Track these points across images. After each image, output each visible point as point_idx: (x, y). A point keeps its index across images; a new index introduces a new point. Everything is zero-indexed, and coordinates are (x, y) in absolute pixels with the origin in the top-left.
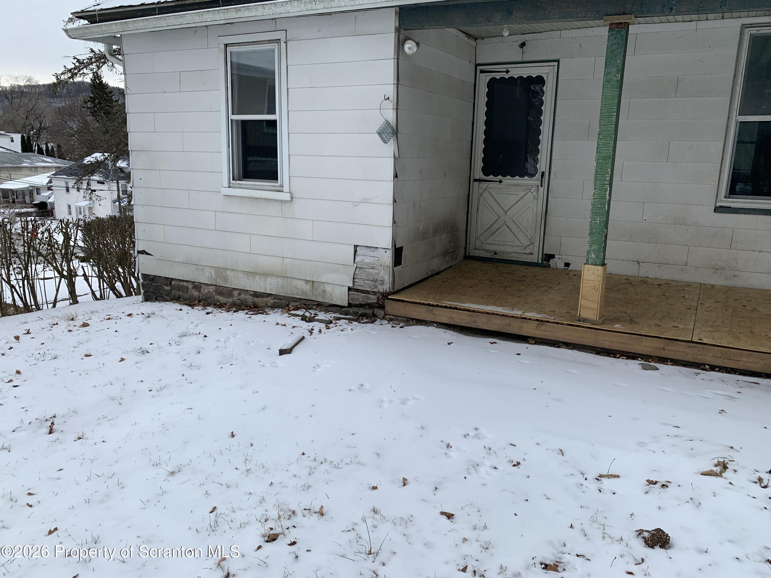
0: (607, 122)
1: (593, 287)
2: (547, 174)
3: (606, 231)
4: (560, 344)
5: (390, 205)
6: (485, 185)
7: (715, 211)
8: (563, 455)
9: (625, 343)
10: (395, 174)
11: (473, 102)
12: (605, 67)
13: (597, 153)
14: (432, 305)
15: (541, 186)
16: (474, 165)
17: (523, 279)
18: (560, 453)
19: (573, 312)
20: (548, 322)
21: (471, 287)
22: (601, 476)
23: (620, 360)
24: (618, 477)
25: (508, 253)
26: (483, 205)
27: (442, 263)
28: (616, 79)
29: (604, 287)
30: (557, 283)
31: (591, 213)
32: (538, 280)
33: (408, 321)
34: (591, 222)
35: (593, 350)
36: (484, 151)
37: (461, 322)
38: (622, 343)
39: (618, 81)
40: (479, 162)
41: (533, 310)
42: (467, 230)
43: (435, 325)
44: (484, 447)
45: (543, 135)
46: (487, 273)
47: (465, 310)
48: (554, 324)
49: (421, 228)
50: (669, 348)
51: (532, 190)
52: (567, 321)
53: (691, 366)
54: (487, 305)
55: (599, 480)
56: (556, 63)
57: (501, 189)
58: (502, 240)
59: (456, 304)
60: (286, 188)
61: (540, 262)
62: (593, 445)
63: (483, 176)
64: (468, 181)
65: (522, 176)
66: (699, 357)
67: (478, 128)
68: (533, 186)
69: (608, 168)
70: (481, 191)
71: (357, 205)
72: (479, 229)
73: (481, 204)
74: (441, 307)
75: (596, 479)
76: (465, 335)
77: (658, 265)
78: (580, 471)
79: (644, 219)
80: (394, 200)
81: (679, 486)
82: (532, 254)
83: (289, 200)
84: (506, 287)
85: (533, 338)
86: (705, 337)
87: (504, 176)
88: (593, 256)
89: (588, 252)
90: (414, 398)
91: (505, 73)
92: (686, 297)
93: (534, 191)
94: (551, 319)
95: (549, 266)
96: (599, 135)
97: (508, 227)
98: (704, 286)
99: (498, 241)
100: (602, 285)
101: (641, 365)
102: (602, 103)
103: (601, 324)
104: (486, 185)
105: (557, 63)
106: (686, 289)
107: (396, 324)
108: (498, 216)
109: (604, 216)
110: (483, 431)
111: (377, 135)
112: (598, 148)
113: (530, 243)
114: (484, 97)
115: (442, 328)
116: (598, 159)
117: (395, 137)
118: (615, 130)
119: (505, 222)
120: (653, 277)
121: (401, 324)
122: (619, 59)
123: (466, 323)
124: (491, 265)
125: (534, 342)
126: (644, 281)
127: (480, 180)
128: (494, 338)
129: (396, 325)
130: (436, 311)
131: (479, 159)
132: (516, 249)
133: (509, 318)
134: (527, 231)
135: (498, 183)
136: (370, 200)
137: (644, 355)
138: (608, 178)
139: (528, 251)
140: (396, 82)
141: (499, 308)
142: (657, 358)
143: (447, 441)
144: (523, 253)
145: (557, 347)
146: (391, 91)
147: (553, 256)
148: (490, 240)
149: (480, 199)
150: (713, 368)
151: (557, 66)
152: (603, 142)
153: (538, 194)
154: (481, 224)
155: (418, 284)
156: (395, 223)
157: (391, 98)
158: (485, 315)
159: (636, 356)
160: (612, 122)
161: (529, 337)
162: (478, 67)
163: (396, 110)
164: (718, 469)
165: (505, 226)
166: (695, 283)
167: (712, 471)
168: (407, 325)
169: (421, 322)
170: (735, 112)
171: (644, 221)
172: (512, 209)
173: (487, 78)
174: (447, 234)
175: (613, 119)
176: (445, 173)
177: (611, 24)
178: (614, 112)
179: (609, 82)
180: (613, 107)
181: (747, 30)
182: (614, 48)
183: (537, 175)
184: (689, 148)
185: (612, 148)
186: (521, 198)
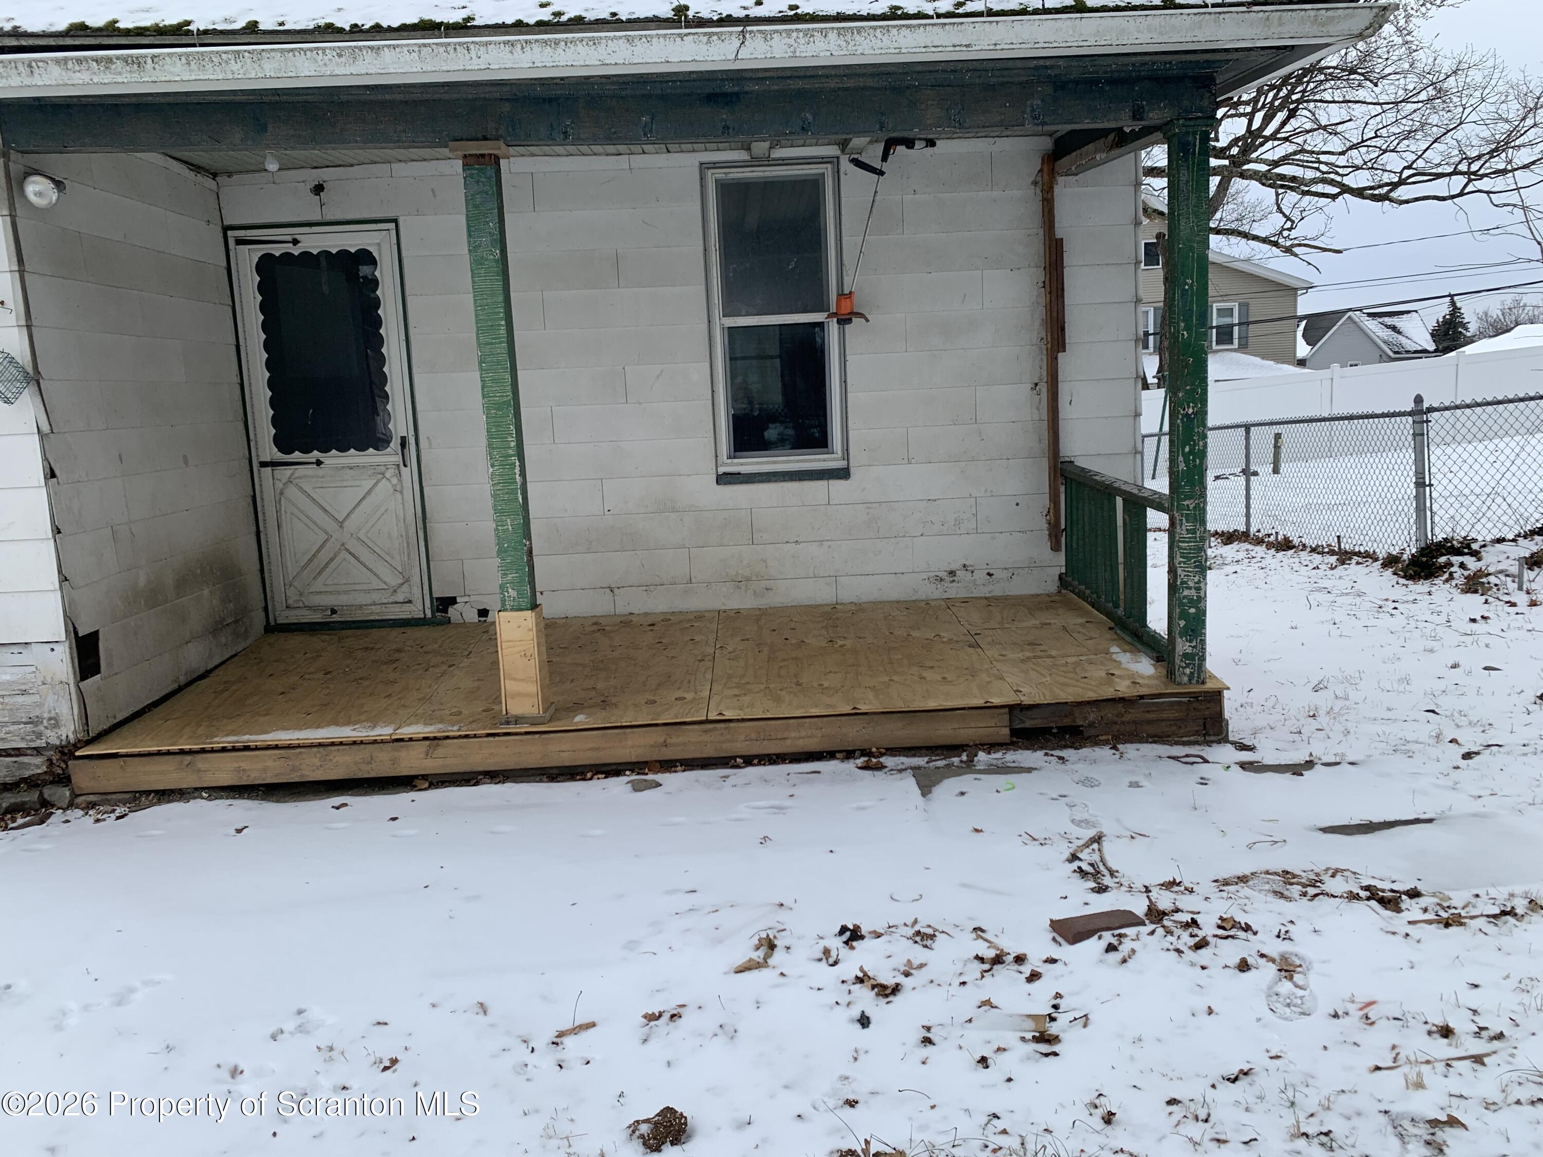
0: (493, 339)
1: (523, 654)
2: (412, 440)
3: (528, 543)
4: (480, 777)
5: (45, 542)
6: (287, 472)
7: (717, 482)
8: (485, 1012)
9: (597, 749)
10: (48, 471)
11: (231, 303)
12: (469, 235)
13: (484, 397)
14: (191, 752)
15: (405, 466)
16: (256, 435)
17: (397, 655)
18: (480, 1011)
19: (496, 708)
20: (447, 738)
21: (283, 693)
22: (561, 1034)
23: (594, 782)
24: (593, 1025)
25: (360, 607)
26: (289, 514)
27: (211, 649)
28: (492, 257)
29: (544, 649)
30: (466, 653)
31: (493, 512)
32: (426, 653)
33: (135, 799)
34: (496, 530)
35: (543, 775)
36: (273, 403)
37: (264, 775)
38: (591, 749)
39: (497, 261)
40: (265, 427)
41: (416, 718)
42: (262, 571)
43: (204, 795)
44: (318, 1048)
45: (390, 364)
46: (318, 656)
47: (268, 748)
48: (461, 740)
49: (142, 582)
50: (674, 740)
51: (388, 475)
52: (484, 729)
53: (715, 765)
54: (318, 727)
55: (557, 1044)
56: (393, 225)
57: (323, 477)
58: (345, 582)
59: (246, 737)
61: (429, 614)
62: (543, 974)
63: (279, 454)
64: (248, 468)
65: (361, 448)
66: (724, 746)
67: (250, 356)
68: (388, 467)
69: (510, 424)
70: (280, 485)
72: (289, 565)
73: (286, 513)
74: (213, 751)
75: (553, 1043)
76: (277, 801)
77: (645, 588)
78: (520, 1037)
79: (606, 509)
80: (56, 530)
81: (700, 1007)
82: (410, 602)
84: (361, 679)
85: (424, 777)
86: (728, 708)
87: (325, 450)
88: (513, 593)
89: (502, 587)
90: (146, 983)
91: (291, 245)
92: (697, 638)
93: (391, 477)
94: (454, 731)
95: (449, 621)
96: (481, 362)
97: (350, 553)
98: (725, 614)
99: (336, 585)
100: (538, 647)
101: (630, 785)
102: (475, 304)
103: (550, 721)
104: (289, 472)
106: (696, 624)
107: (106, 812)
108: (326, 533)
109: (518, 515)
110: (315, 1012)
112: (483, 388)
113: (401, 581)
114: (254, 292)
115: (221, 798)
116: (488, 408)
117: (33, 388)
118: (509, 353)
119: (343, 545)
120: (641, 612)
121: (119, 811)
122: (491, 221)
123: (276, 776)
124: (327, 637)
125: (427, 785)
126: (626, 622)
127: (274, 464)
128: (342, 795)
129: (106, 816)
130: (201, 762)
131: (265, 420)
132: (376, 597)
133: (368, 746)
134: (392, 558)
135: (315, 466)
137: (634, 763)
138: (513, 444)
139: (400, 597)
140: (16, 266)
141: (343, 728)
142: (658, 764)
143: (231, 1060)
144: (392, 603)
145: (474, 785)
147: (452, 601)
148: (318, 585)
149: (280, 504)
150: (749, 761)
151: (394, 231)
152: (491, 377)
153: (400, 481)
154: (293, 555)
155: (155, 707)
156: (67, 580)
157: (9, 303)
158: (315, 749)
159: (621, 768)
160: (500, 338)
161: (416, 777)
162: (230, 233)
163: (25, 327)
164: (759, 955)
165: (344, 552)
166: (709, 611)
167: (751, 960)
168: (134, 809)
169: (169, 795)
170: (717, 311)
171: (607, 513)
172: (353, 516)
173: (253, 255)
174: (214, 585)
175: (502, 332)
176: (185, 456)
177: (465, 156)
178: (501, 319)
179: (481, 264)
180: (497, 310)
181: (710, 172)
182: (478, 199)
183: (392, 445)
184: (658, 377)
185: (510, 387)
186: (369, 492)
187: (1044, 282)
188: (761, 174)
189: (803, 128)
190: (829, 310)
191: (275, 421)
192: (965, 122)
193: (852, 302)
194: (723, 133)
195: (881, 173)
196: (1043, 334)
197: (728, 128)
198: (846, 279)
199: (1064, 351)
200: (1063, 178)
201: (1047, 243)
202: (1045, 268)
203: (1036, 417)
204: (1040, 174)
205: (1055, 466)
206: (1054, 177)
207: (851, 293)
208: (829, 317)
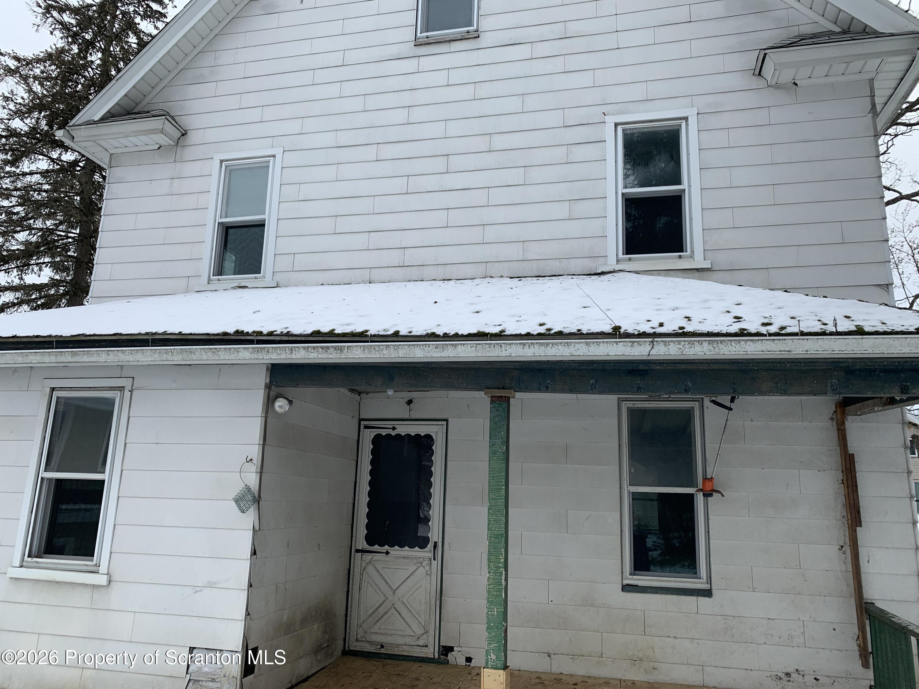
0: (497, 496)
2: (440, 544)
3: (505, 624)
5: (243, 591)
6: (369, 557)
7: (622, 590)
10: (253, 551)
11: (356, 459)
12: (490, 438)
13: (488, 530)
15: (434, 559)
16: (356, 533)
25: (398, 645)
26: (366, 583)
27: (312, 663)
28: (501, 450)
31: (486, 602)
32: (433, 682)
34: (488, 614)
36: (368, 516)
39: (503, 453)
40: (362, 529)
42: (346, 615)
45: (434, 499)
46: (371, 676)
49: (285, 618)
51: (424, 565)
57: (388, 562)
58: (390, 628)
60: (103, 569)
61: (437, 656)
63: (367, 545)
64: (349, 552)
65: (412, 546)
67: (361, 488)
68: (425, 559)
69: (501, 548)
70: (364, 564)
71: (199, 591)
72: (362, 614)
73: (365, 581)
77: (571, 657)
79: (550, 600)
80: (249, 584)
82: (426, 646)
83: (105, 584)
87: (392, 546)
88: (493, 657)
89: (487, 652)
91: (391, 430)
93: (426, 566)
95: (448, 662)
96: (489, 510)
97: (397, 611)
98: (623, 682)
99: (386, 629)
102: (489, 476)
104: (371, 557)
105: (446, 422)
108: (385, 596)
109: (501, 605)
111: (234, 503)
112: (489, 524)
113: (423, 632)
114: (369, 454)
116: (490, 537)
117: (256, 505)
118: (505, 505)
119: (393, 605)
120: (568, 673)
122: (503, 431)
124: (376, 663)
126: (559, 679)
127: (363, 551)
131: (362, 525)
132: (407, 640)
134: (420, 616)
135: (385, 555)
136: (217, 584)
138: (502, 560)
139: (421, 642)
140: (262, 443)
144: (416, 646)
146: (255, 451)
147: (451, 649)
148: (375, 629)
149: (363, 575)
151: (446, 426)
152: (494, 518)
153: (430, 568)
154: (365, 607)
156: (249, 615)
157: (255, 461)
160: (501, 496)
162: (362, 422)
163: (259, 474)
165: (393, 610)
166: (613, 679)
170: (626, 482)
171: (550, 602)
172: (401, 587)
173: (371, 434)
174: (320, 623)
175: (503, 493)
176: (319, 544)
177: (492, 397)
178: (503, 485)
179: (495, 454)
180: (501, 480)
181: (624, 403)
182: (497, 419)
183: (429, 546)
184: (587, 519)
185: (504, 526)
186: (412, 574)
187: (842, 480)
188: (655, 405)
189: (686, 390)
190: (697, 487)
191: (368, 526)
192: (787, 390)
193: (713, 485)
194: (638, 391)
195: (730, 409)
196: (845, 514)
197: (641, 388)
198: (708, 469)
199: (861, 526)
200: (851, 417)
201: (843, 456)
202: (842, 471)
203: (844, 569)
204: (835, 414)
205: (861, 607)
206: (845, 417)
207: (712, 478)
208: (697, 491)
